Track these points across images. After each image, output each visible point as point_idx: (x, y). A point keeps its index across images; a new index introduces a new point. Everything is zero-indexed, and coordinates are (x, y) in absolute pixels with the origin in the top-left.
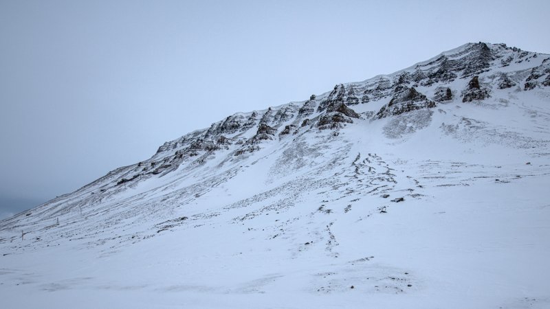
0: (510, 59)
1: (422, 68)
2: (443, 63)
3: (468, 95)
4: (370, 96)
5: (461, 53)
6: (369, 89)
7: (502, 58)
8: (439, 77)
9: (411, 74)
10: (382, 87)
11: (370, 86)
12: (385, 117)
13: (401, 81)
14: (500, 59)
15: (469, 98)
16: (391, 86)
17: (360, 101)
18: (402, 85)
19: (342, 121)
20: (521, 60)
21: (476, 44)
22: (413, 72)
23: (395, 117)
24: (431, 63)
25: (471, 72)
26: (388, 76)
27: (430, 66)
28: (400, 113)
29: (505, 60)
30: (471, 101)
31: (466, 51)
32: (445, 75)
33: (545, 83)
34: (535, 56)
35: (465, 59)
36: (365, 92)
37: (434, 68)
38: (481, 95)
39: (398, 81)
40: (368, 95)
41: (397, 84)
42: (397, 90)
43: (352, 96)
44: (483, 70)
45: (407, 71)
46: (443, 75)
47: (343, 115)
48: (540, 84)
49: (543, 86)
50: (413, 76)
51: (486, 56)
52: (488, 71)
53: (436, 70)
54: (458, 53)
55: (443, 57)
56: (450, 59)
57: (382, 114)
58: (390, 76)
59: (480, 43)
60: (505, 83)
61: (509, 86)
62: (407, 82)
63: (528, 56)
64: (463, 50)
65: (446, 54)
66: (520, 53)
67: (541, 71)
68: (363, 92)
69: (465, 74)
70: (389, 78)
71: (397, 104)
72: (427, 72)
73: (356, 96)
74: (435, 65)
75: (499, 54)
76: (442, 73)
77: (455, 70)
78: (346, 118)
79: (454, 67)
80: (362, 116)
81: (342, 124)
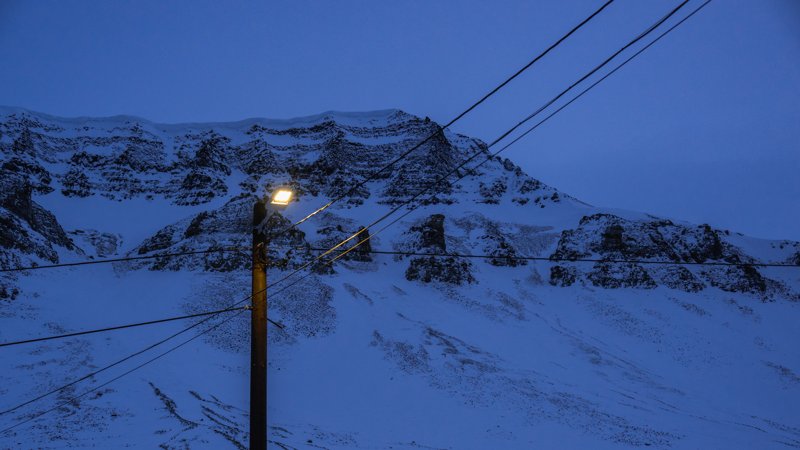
0: (500, 189)
1: (268, 138)
2: (333, 145)
3: (421, 262)
4: (94, 176)
5: (377, 132)
6: (92, 150)
7: (482, 179)
8: (321, 182)
9: (233, 144)
10: (140, 158)
11: (97, 142)
12: (177, 268)
13: (204, 156)
14: (478, 180)
15: (422, 272)
16: (168, 162)
17: (56, 185)
18: (207, 172)
19: (23, 248)
20: (524, 197)
21: (417, 121)
22: (240, 140)
23: (214, 278)
24: (293, 132)
25: (406, 192)
26: (157, 126)
27: (290, 141)
28: (229, 269)
29: (489, 186)
30: (427, 280)
31: (393, 130)
32: (338, 181)
33: (595, 277)
34: (555, 197)
35: (388, 149)
36: (76, 159)
37: (305, 149)
38: (452, 271)
39: (192, 156)
40: (86, 172)
41: (190, 164)
42: (189, 183)
43: (28, 159)
44: (439, 196)
45: (222, 133)
46: (331, 179)
47: (25, 225)
48: (584, 278)
49: (589, 284)
50: (240, 153)
51: (443, 161)
52: (449, 203)
53: (311, 158)
54: (370, 127)
55: (331, 124)
56: (350, 137)
57: (159, 252)
58: (164, 129)
59: (428, 120)
60: (503, 251)
61: (512, 262)
62: (223, 168)
63: (540, 193)
64: (382, 123)
65: (339, 121)
66: (523, 179)
67: (581, 244)
68: (68, 155)
69: (390, 192)
70: (162, 137)
71: (216, 236)
72: (285, 155)
73: (43, 164)
74: (307, 141)
75: (471, 165)
76: (330, 171)
77: (362, 173)
78: (36, 237)
79: (362, 166)
80: (78, 240)
81: (26, 259)
